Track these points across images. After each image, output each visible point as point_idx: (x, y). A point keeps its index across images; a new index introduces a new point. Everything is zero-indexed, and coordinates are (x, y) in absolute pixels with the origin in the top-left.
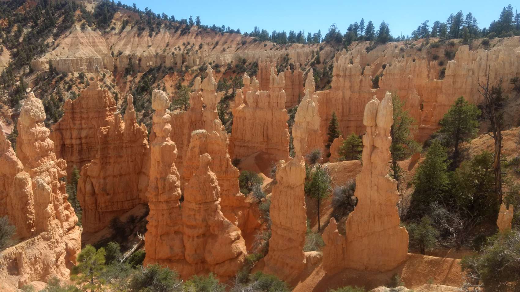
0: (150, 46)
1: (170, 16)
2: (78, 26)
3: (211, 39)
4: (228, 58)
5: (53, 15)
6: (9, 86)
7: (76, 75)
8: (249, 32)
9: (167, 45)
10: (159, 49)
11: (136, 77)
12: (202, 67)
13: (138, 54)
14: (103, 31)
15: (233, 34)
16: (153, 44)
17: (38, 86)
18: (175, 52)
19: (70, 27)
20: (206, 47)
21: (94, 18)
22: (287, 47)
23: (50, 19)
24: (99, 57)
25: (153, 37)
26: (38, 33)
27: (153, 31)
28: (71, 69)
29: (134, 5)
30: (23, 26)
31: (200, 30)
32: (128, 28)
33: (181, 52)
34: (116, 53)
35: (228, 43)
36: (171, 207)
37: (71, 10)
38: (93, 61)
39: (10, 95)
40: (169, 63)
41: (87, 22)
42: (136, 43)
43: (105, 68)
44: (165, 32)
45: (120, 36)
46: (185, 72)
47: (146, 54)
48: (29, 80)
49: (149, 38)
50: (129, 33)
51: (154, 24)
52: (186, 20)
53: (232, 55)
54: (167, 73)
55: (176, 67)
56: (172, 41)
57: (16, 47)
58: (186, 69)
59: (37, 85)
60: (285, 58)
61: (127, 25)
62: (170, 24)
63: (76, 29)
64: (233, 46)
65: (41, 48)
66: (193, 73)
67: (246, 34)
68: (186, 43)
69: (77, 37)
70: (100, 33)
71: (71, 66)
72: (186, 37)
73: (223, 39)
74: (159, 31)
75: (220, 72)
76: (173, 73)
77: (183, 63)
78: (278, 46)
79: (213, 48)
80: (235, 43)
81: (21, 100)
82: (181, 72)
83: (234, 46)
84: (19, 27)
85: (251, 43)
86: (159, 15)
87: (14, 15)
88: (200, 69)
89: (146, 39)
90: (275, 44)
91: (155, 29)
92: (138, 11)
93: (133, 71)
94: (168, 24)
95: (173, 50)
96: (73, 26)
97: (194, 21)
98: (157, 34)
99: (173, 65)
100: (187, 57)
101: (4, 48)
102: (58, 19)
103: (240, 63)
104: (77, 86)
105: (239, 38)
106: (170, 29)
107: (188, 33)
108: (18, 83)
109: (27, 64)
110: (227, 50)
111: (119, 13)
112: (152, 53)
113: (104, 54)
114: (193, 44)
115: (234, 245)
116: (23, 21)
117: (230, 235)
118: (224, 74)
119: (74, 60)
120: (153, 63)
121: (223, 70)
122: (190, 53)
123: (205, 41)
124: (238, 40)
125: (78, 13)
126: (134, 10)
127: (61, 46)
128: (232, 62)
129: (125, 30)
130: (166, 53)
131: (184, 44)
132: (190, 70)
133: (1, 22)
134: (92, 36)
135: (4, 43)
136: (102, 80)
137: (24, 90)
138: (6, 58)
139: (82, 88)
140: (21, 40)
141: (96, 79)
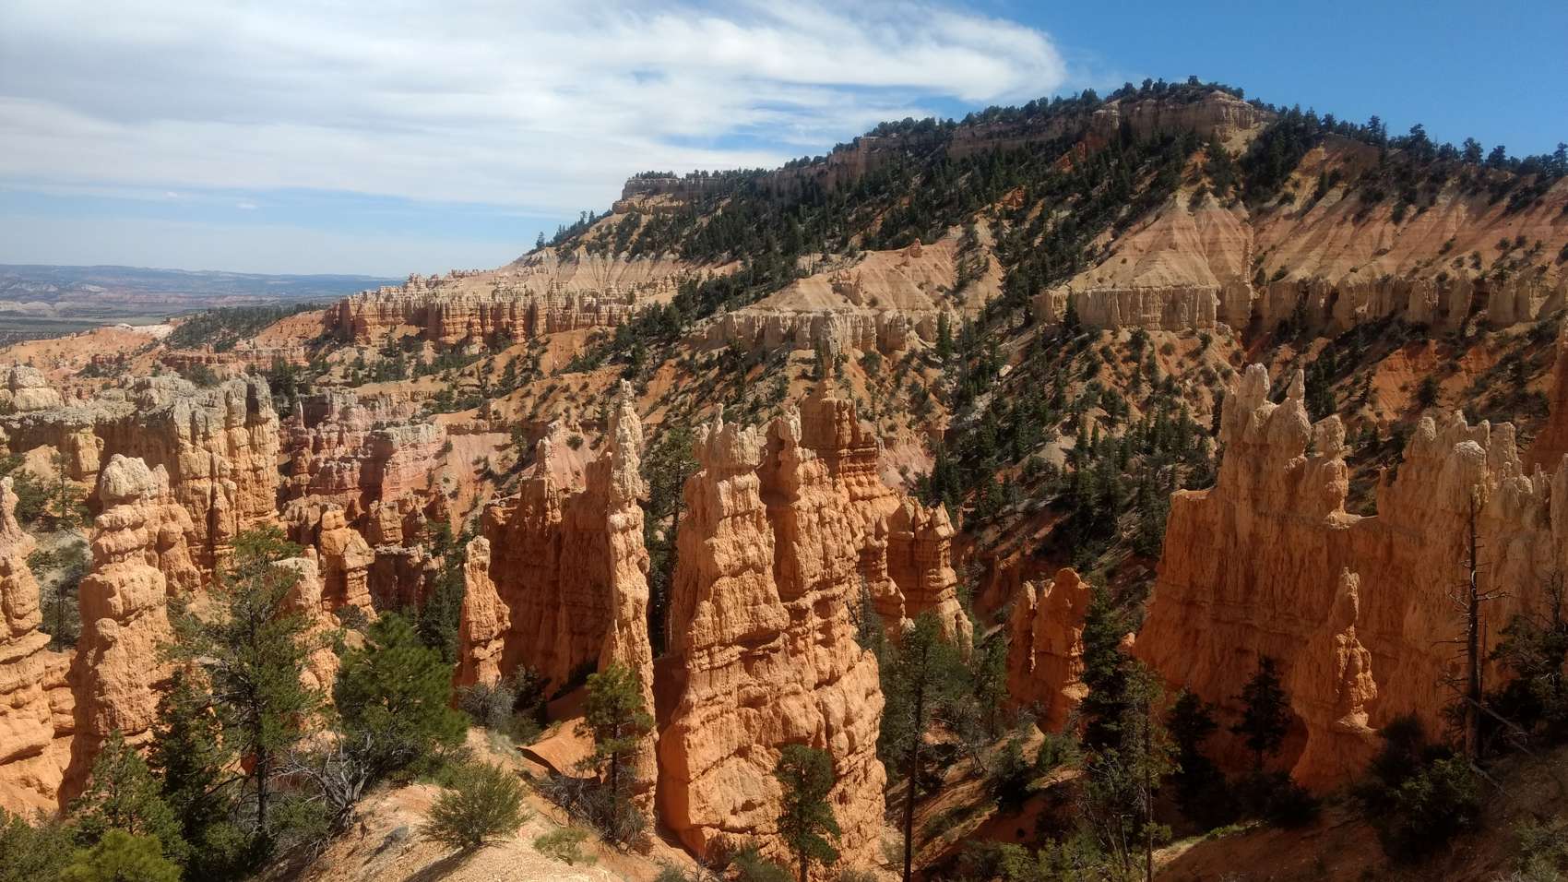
0: (1381, 253)
1: (1488, 150)
2: (1182, 199)
5: (1134, 169)
6: (967, 358)
7: (1125, 335)
9: (1447, 248)
10: (1413, 261)
11: (1308, 350)
12: (1544, 326)
13: (1333, 279)
14: (1253, 210)
16: (1395, 245)
17: (1027, 363)
18: (1453, 274)
19: (1164, 199)
21: (1240, 169)
23: (1123, 181)
24: (1213, 285)
25: (1404, 223)
26: (1083, 220)
27: (1411, 200)
28: (1115, 319)
29: (1375, 121)
30: (1056, 204)
32: (1335, 194)
33: (1476, 274)
34: (1269, 273)
37: (1179, 155)
38: (1183, 297)
39: (962, 381)
40: (1414, 313)
41: (1213, 183)
42: (1341, 244)
43: (1219, 319)
44: (1453, 204)
45: (1302, 222)
46: (1469, 343)
47: (1353, 280)
48: (1013, 346)
49: (1390, 227)
50: (1331, 210)
51: (1419, 177)
54: (1401, 342)
55: (1440, 323)
56: (1469, 231)
57: (1020, 260)
58: (1479, 333)
59: (1027, 358)
61: (1332, 185)
62: (1481, 175)
63: (1175, 206)
65: (1073, 261)
66: (1501, 346)
68: (1512, 240)
69: (1169, 229)
70: (1245, 214)
71: (1117, 311)
72: (1521, 219)
74: (1432, 202)
76: (1425, 343)
77: (1474, 310)
81: (980, 394)
82: (1454, 342)
84: (1045, 207)
87: (1046, 177)
88: (1532, 333)
89: (1376, 229)
91: (1419, 196)
92: (1380, 141)
93: (1305, 330)
94: (1473, 176)
95: (1449, 266)
96: (1171, 197)
98: (1422, 211)
99: (1430, 318)
100: (1493, 289)
101: (994, 265)
102: (1140, 181)
104: (1115, 368)
106: (1474, 193)
107: (1533, 205)
108: (988, 352)
109: (1026, 304)
111: (1321, 149)
113: (1230, 276)
114: (1538, 246)
116: (1056, 193)
119: (1127, 293)
120: (1368, 310)
122: (1514, 276)
125: (1198, 159)
126: (1372, 137)
127: (1121, 255)
129: (1323, 202)
130: (1420, 276)
131: (1503, 245)
132: (1493, 334)
133: (1009, 195)
134: (1215, 225)
135: (999, 249)
136: (1195, 354)
137: (994, 370)
138: (990, 287)
139: (1129, 373)
140: (1037, 241)
141: (1180, 352)
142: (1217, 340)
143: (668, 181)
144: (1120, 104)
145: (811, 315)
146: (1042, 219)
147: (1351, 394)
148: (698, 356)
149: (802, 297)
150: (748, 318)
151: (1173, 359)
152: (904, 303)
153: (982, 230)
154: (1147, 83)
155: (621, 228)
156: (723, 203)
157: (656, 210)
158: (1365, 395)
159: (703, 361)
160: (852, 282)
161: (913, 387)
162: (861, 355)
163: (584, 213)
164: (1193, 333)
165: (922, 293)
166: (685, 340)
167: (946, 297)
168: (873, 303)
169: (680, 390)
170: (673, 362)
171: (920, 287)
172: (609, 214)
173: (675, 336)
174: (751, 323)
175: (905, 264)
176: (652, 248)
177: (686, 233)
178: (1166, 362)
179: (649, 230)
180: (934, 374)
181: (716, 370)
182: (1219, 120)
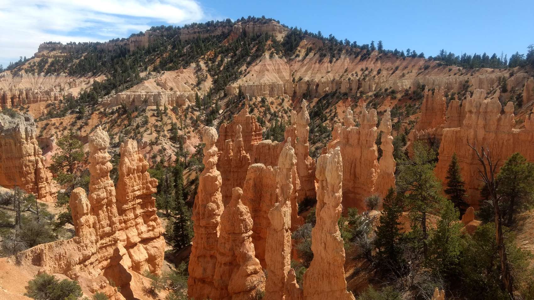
0: (329, 72)
1: (352, 42)
2: (267, 55)
3: (391, 64)
4: (407, 83)
5: (249, 45)
6: (207, 108)
7: (259, 99)
8: (433, 56)
9: (346, 71)
10: (337, 75)
11: (312, 102)
12: (377, 93)
13: (316, 80)
14: (288, 58)
15: (416, 58)
16: (331, 70)
17: (228, 109)
18: (352, 78)
19: (261, 55)
20: (384, 73)
21: (282, 46)
22: (474, 72)
23: (246, 49)
24: (281, 83)
25: (333, 63)
26: (236, 62)
27: (334, 57)
28: (256, 94)
29: (319, 32)
30: (225, 56)
31: (381, 55)
32: (311, 54)
33: (357, 78)
34: (297, 79)
35: (409, 68)
36: (209, 232)
37: (263, 41)
38: (275, 86)
39: (207, 116)
40: (343, 89)
41: (275, 50)
42: (316, 69)
43: (285, 93)
44: (345, 58)
45: (303, 63)
46: (359, 98)
47: (323, 80)
48: (222, 103)
49: (329, 65)
50: (311, 59)
51: (335, 50)
52: (368, 45)
53: (412, 81)
54: (341, 98)
55: (350, 92)
56: (351, 66)
57: (217, 75)
58: (361, 95)
59: (227, 107)
60: (464, 86)
61: (310, 52)
62: (351, 50)
63: (265, 58)
64: (413, 71)
65: (236, 75)
66: (367, 99)
67: (430, 58)
68: (364, 69)
69: (265, 65)
70: (286, 60)
71: (256, 91)
72: (365, 62)
73: (404, 64)
74: (340, 57)
75: (395, 98)
76: (347, 99)
77: (358, 88)
78: (464, 71)
79: (392, 74)
80: (417, 67)
81: (214, 120)
82: (355, 98)
83: (415, 71)
84: (222, 57)
85: (434, 67)
86: (341, 41)
87: (220, 47)
88: (375, 95)
89: (326, 65)
90: (461, 68)
91: (336, 55)
92: (322, 39)
93: (310, 96)
94: (349, 50)
95: (350, 76)
96: (263, 54)
97: (376, 46)
98: (337, 60)
99: (347, 91)
100: (363, 82)
101: (209, 76)
102: (252, 49)
103: (419, 90)
104: (258, 109)
105: (422, 63)
106: (350, 55)
107: (367, 58)
108: (214, 106)
109: (223, 89)
110: (407, 75)
111: (305, 40)
112: (330, 78)
113: (286, 80)
114: (372, 70)
115: (249, 278)
116: (225, 52)
117: (247, 268)
118: (400, 100)
119: (259, 85)
120: (329, 89)
121: (399, 96)
122: (367, 79)
123: (385, 66)
124: (421, 64)
125: (269, 42)
126: (319, 37)
127: (251, 73)
128: (410, 88)
129: (308, 57)
130: (342, 79)
131: (362, 70)
132: (364, 95)
133: (209, 53)
134: (278, 64)
135: (209, 71)
136: (280, 104)
137: (218, 112)
138: (208, 84)
139: (262, 111)
140: (221, 68)
141: (276, 104)
142: (286, 100)
143: (59, 45)
144: (242, 23)
145: (153, 94)
146: (222, 61)
147: (331, 114)
148: (107, 110)
149: (147, 87)
150: (127, 95)
151: (274, 106)
152: (181, 89)
153: (202, 64)
154: (249, 17)
155: (40, 63)
156: (84, 55)
157: (55, 57)
158: (335, 114)
159: (110, 111)
160: (163, 81)
161: (191, 118)
162: (172, 108)
163: (21, 57)
164: (278, 98)
165: (186, 86)
166: (100, 104)
167: (194, 87)
168: (171, 89)
169: (103, 123)
170: (97, 112)
171: (185, 83)
172: (33, 58)
173: (96, 103)
174: (129, 97)
175: (178, 76)
176: (55, 71)
177: (69, 65)
178: (272, 107)
179: (52, 64)
180: (197, 113)
181: (116, 115)
182: (274, 30)
